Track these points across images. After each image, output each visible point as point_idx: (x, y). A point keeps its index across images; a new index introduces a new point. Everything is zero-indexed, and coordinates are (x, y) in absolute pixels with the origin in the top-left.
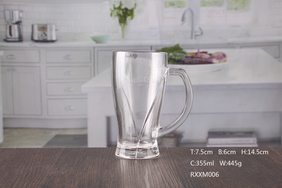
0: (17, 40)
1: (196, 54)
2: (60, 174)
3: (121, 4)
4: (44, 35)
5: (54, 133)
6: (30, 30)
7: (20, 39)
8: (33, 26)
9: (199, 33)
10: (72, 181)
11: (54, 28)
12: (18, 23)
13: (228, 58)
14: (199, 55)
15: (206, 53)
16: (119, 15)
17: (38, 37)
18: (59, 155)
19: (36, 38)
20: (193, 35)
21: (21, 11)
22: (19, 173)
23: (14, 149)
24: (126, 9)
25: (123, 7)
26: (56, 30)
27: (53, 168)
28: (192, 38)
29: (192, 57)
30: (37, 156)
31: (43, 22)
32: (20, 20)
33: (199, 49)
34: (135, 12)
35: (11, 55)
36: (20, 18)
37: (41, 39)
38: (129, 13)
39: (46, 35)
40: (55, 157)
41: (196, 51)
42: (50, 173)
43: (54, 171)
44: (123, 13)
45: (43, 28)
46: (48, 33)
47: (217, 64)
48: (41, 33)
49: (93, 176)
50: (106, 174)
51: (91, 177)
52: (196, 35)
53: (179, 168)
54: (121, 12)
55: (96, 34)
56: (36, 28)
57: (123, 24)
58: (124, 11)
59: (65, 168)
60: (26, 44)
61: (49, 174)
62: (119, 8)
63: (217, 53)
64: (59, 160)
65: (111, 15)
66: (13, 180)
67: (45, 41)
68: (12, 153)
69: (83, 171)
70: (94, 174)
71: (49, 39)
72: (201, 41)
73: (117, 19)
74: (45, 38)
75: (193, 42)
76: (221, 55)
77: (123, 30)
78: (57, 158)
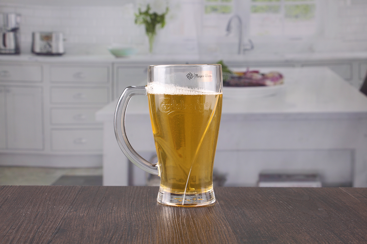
0: (13, 52)
1: (245, 73)
2: (78, 216)
3: (149, 8)
4: (48, 46)
5: (59, 174)
6: (29, 40)
7: (17, 51)
8: (33, 35)
9: (248, 47)
10: (93, 224)
11: (61, 37)
12: (15, 30)
13: (286, 80)
14: (249, 75)
15: (257, 72)
16: (146, 22)
17: (41, 49)
18: (74, 194)
19: (37, 50)
20: (242, 49)
21: (18, 15)
22: (25, 214)
23: (16, 186)
24: (155, 15)
25: (151, 12)
26: (64, 40)
27: (68, 209)
28: (239, 52)
29: (240, 78)
30: (47, 195)
31: (47, 29)
32: (17, 26)
33: (248, 67)
34: (167, 19)
35: (5, 72)
36: (17, 23)
37: (44, 51)
38: (158, 19)
39: (50, 46)
40: (69, 197)
41: (244, 70)
42: (65, 214)
43: (70, 212)
44: (152, 19)
45: (47, 38)
46: (54, 44)
47: (271, 87)
48: (44, 43)
49: (119, 218)
50: (136, 217)
51: (118, 220)
52: (245, 50)
53: (227, 210)
54: (149, 19)
55: (115, 45)
56: (38, 37)
57: (150, 34)
58: (153, 17)
59: (84, 209)
60: (24, 58)
61: (64, 216)
62: (146, 13)
63: (271, 73)
64: (76, 199)
65: (136, 21)
66: (19, 222)
67: (49, 54)
68: (15, 191)
69: (106, 213)
70: (120, 217)
71: (54, 51)
72: (252, 57)
73: (143, 27)
74: (50, 50)
75: (240, 58)
76: (277, 75)
77: (151, 41)
78: (72, 197)
